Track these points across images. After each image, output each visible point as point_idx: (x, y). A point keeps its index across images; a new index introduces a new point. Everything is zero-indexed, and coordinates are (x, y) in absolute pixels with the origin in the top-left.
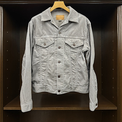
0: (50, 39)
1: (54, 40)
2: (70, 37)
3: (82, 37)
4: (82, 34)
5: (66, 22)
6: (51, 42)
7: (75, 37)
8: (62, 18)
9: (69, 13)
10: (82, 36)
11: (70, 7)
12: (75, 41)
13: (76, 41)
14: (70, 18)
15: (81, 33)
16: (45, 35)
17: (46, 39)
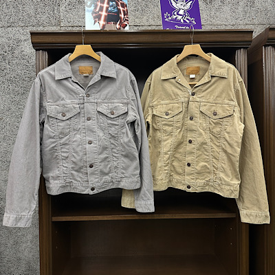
1: (79, 107)
5: (97, 78)
6: (75, 110)
7: (113, 101)
8: (89, 72)
9: (100, 63)
10: (124, 97)
11: (101, 53)
13: (116, 107)
14: (103, 71)
15: (122, 94)
16: (63, 99)
17: (65, 107)
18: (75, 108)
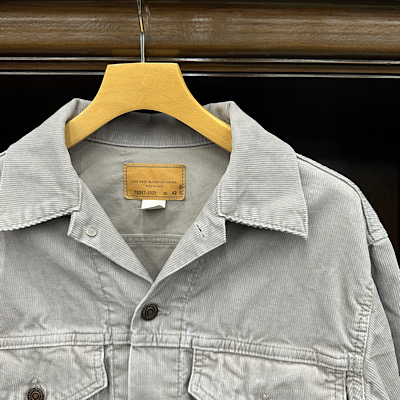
0: (78, 360)
1: (106, 362)
2: (231, 341)
3: (336, 347)
4: (332, 329)
6: (86, 380)
7: (271, 347)
8: (168, 188)
10: (333, 339)
11: (232, 108)
12: (276, 380)
13: (284, 385)
14: (239, 200)
15: (324, 316)
16: (33, 324)
17: (42, 359)
18: (85, 368)
